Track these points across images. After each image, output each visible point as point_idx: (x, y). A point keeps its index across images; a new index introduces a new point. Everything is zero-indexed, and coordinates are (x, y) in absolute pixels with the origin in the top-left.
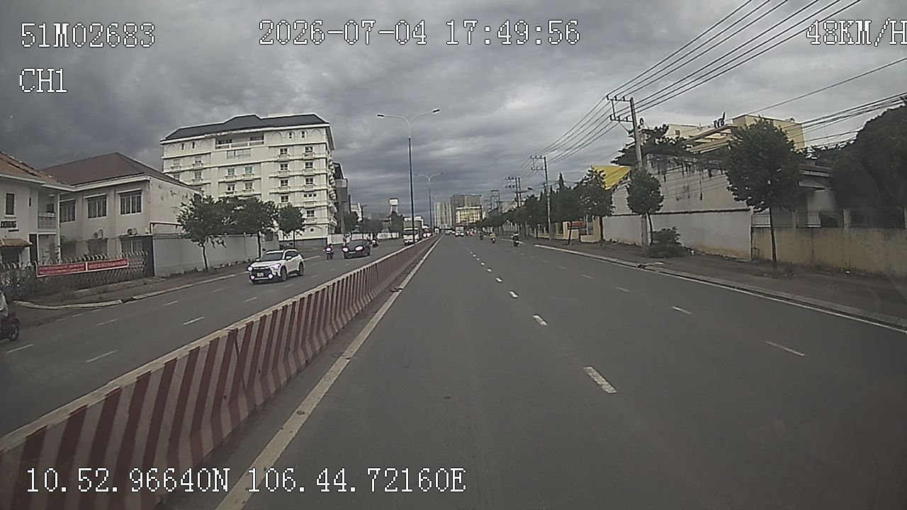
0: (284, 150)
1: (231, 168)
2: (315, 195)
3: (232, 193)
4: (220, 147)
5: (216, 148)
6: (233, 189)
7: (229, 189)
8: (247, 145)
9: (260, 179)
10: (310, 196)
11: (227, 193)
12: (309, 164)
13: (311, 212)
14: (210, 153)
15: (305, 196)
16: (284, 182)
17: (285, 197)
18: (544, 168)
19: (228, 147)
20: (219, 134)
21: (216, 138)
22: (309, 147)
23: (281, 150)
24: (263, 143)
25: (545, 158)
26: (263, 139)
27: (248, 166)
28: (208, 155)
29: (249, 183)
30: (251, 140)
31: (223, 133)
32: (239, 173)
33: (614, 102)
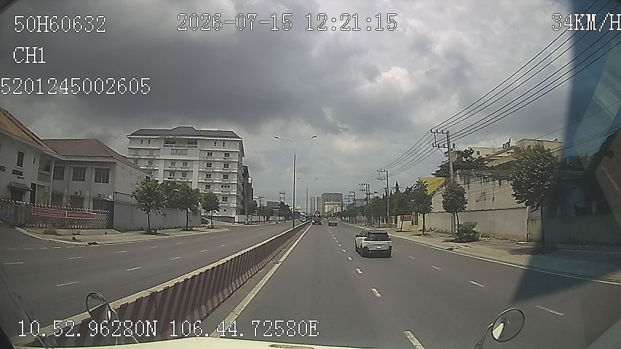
0: (210, 154)
1: (173, 162)
2: (229, 187)
3: (173, 179)
4: (167, 146)
5: (164, 146)
6: (173, 176)
7: (171, 176)
8: (185, 147)
9: (192, 171)
10: (226, 187)
11: (169, 178)
12: (226, 166)
13: (225, 199)
14: (160, 149)
15: (222, 187)
16: (209, 176)
17: (208, 186)
18: (386, 178)
19: (172, 147)
20: (167, 137)
21: (165, 138)
22: (227, 154)
23: (208, 153)
24: (196, 147)
25: (387, 171)
26: (196, 144)
27: (185, 162)
28: (159, 150)
29: (184, 174)
30: (188, 144)
31: (170, 137)
32: (179, 166)
33: (436, 134)
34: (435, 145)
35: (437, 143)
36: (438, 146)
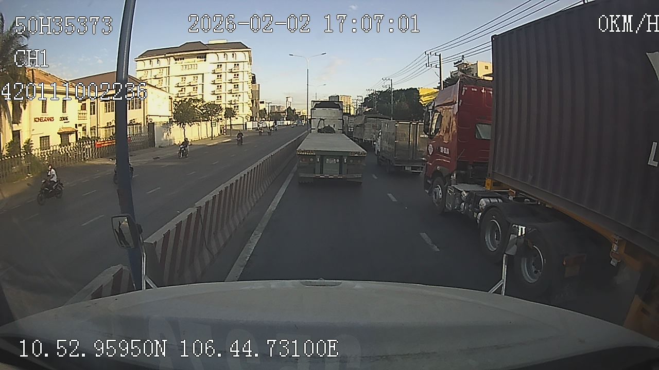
1: (184, 77)
2: (240, 96)
4: (176, 63)
6: (185, 91)
7: (182, 91)
8: (195, 62)
9: (203, 84)
10: (236, 96)
12: (236, 75)
15: (233, 96)
16: (219, 86)
17: (219, 97)
18: (391, 86)
19: (182, 63)
22: (236, 64)
23: (218, 66)
24: (206, 60)
25: (392, 80)
27: (195, 76)
29: (195, 88)
30: (198, 58)
32: (189, 79)
33: (429, 55)
34: (428, 65)
35: (430, 64)
36: (430, 66)
